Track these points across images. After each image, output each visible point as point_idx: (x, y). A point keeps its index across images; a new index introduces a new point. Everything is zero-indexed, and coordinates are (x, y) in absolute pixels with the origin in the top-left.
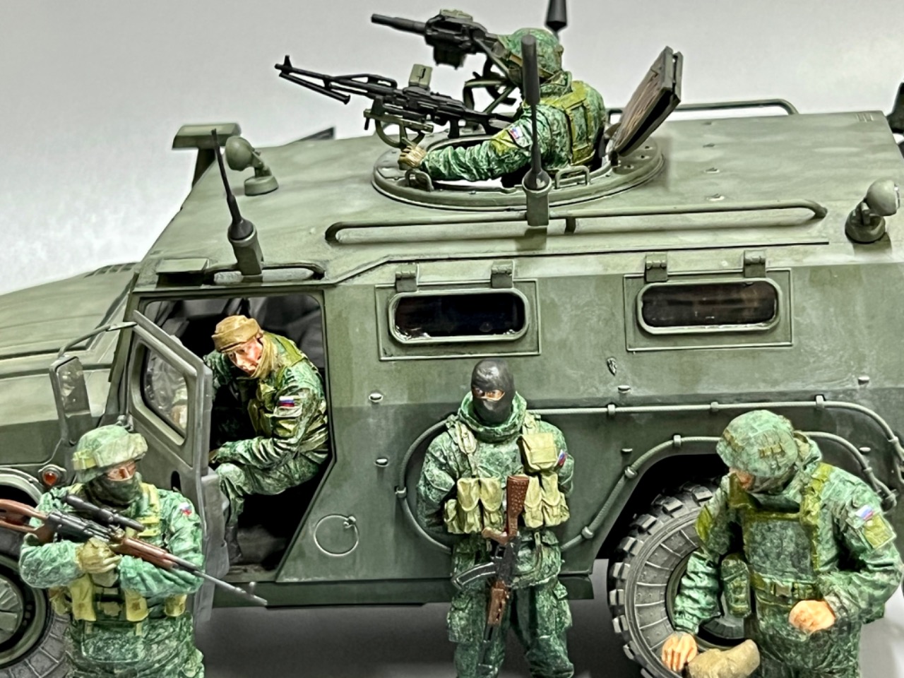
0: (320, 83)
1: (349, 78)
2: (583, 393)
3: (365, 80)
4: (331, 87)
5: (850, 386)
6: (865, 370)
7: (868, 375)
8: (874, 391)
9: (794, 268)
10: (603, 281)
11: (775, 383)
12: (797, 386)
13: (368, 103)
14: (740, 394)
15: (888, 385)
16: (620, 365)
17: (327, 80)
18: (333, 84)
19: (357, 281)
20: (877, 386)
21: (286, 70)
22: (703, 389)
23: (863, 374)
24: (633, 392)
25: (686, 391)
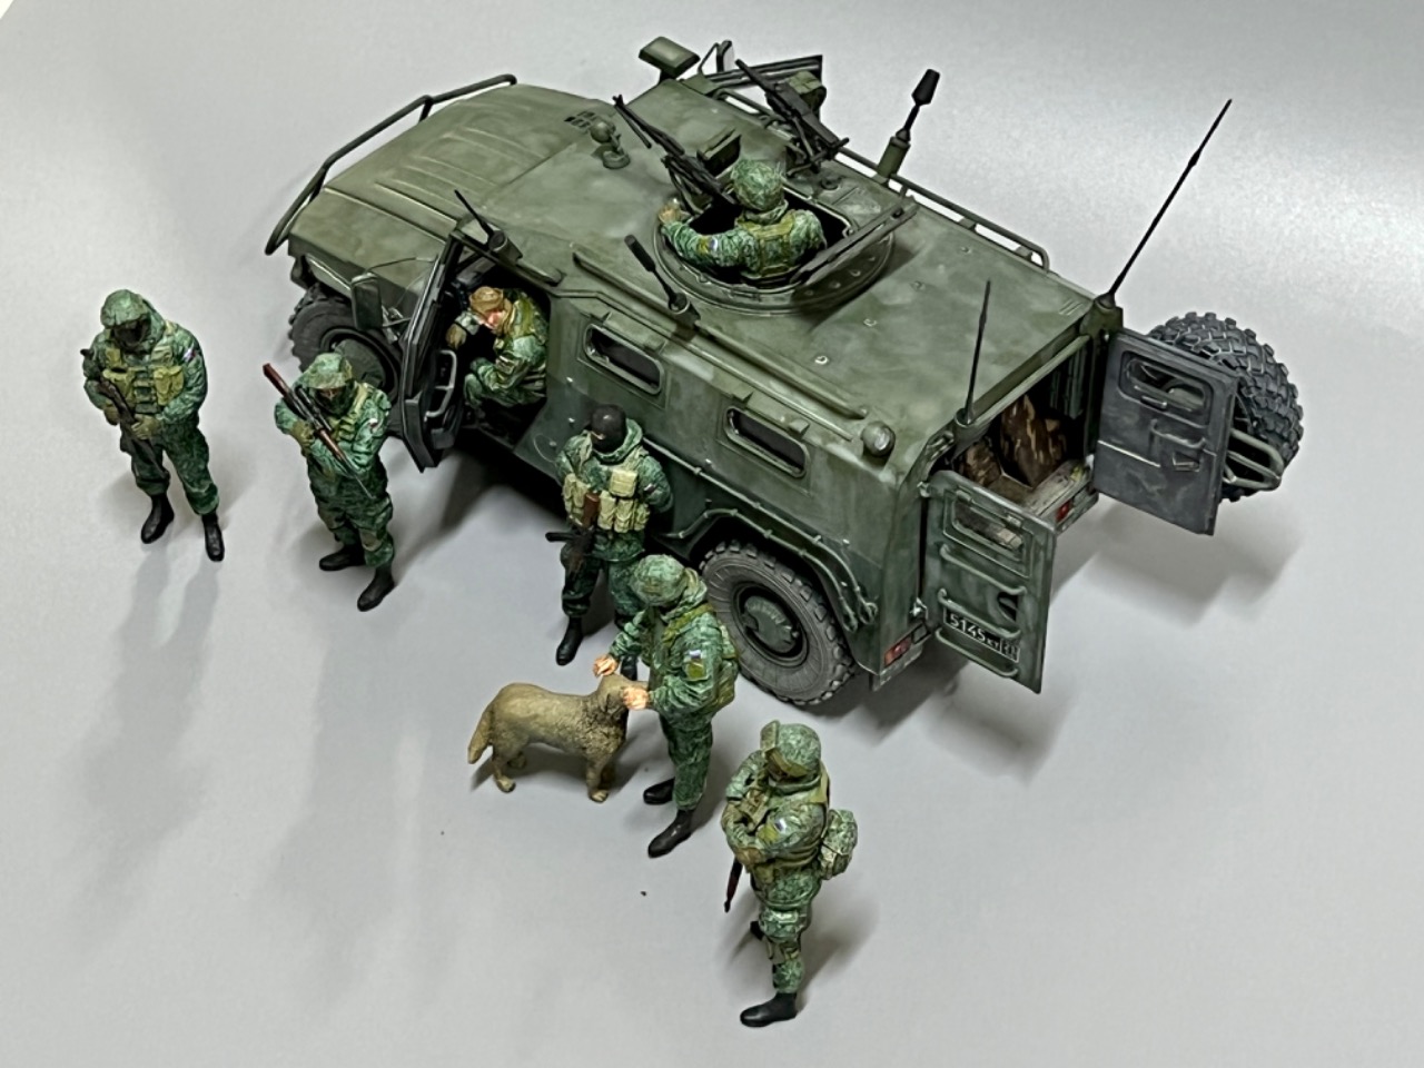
2: (687, 449)
5: (836, 542)
6: (849, 537)
7: (849, 541)
8: (850, 554)
9: (822, 449)
10: (710, 388)
12: (805, 521)
15: (859, 553)
16: (709, 446)
19: (573, 301)
20: (853, 551)
22: (755, 491)
23: (846, 539)
24: (714, 467)
25: (744, 485)
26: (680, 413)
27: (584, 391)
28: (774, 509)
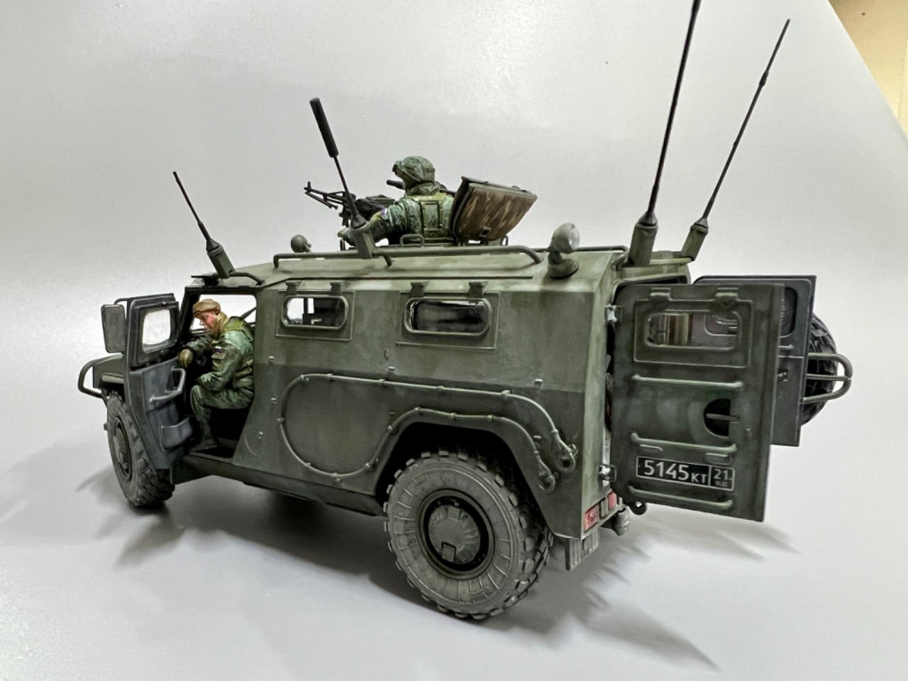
0: (321, 197)
1: (334, 194)
2: (369, 369)
3: (341, 195)
4: (327, 199)
5: (528, 385)
6: (541, 375)
7: (542, 378)
8: (545, 392)
9: (503, 293)
10: (389, 294)
11: (481, 376)
12: (493, 381)
13: (341, 208)
14: (458, 382)
16: (391, 352)
17: (325, 195)
18: (328, 198)
20: (547, 388)
21: (309, 190)
22: (438, 375)
23: (539, 377)
24: (397, 373)
25: (427, 376)
26: (363, 334)
27: (282, 362)
28: (457, 385)
